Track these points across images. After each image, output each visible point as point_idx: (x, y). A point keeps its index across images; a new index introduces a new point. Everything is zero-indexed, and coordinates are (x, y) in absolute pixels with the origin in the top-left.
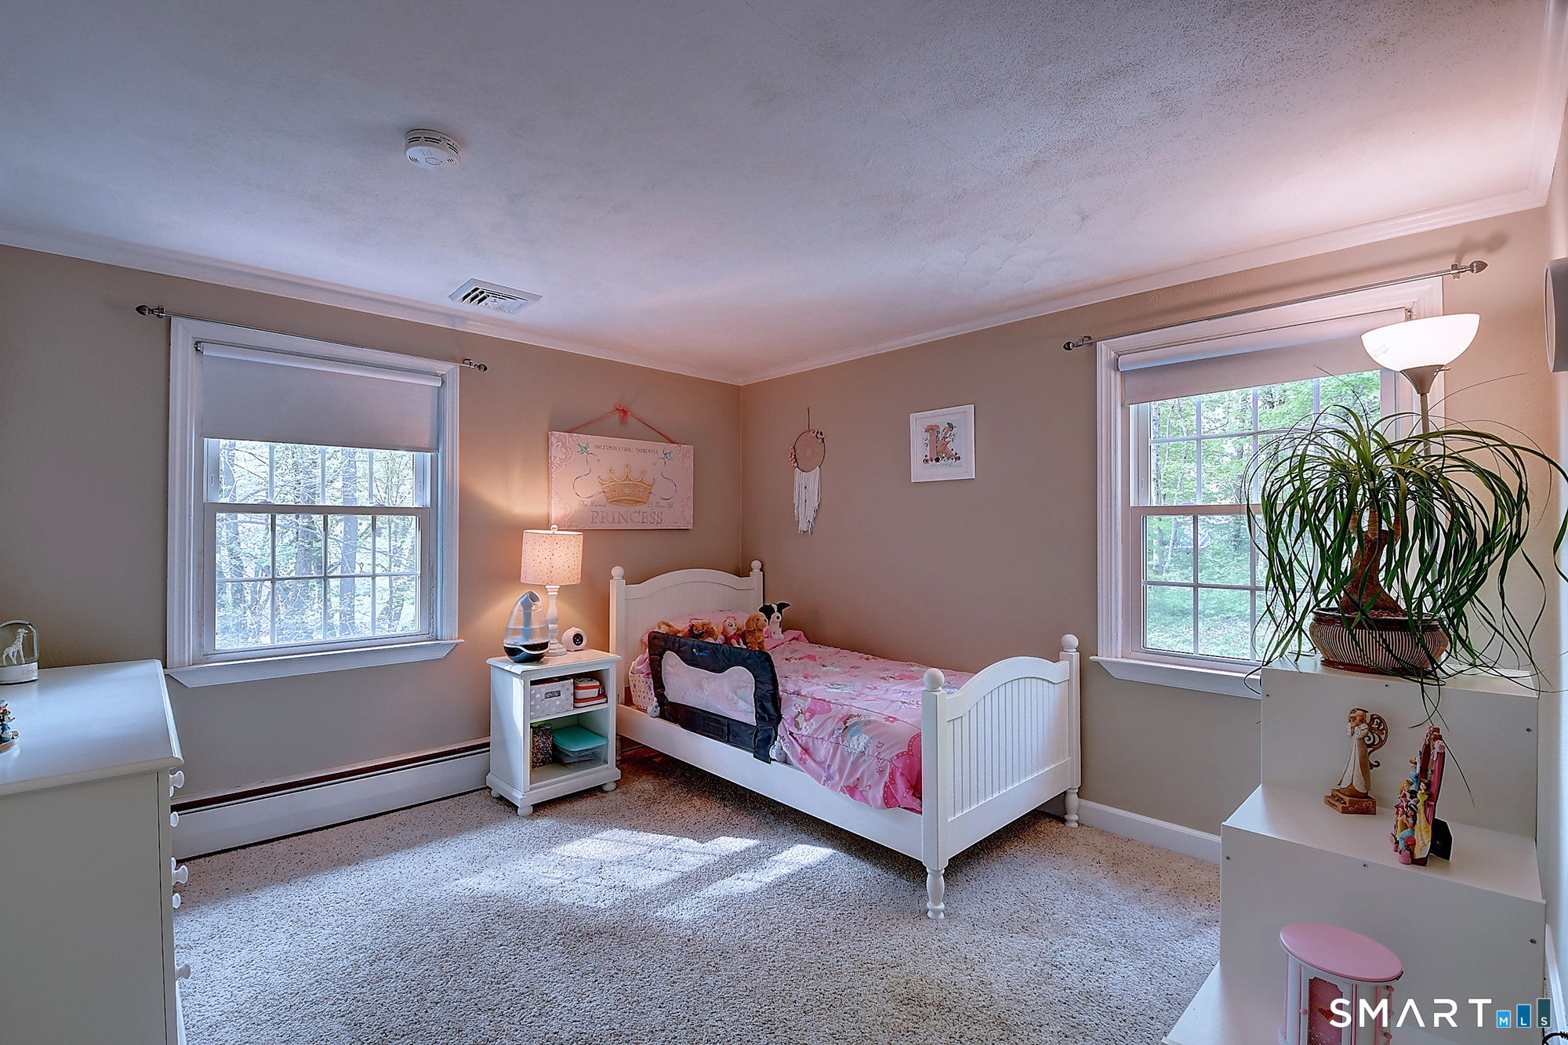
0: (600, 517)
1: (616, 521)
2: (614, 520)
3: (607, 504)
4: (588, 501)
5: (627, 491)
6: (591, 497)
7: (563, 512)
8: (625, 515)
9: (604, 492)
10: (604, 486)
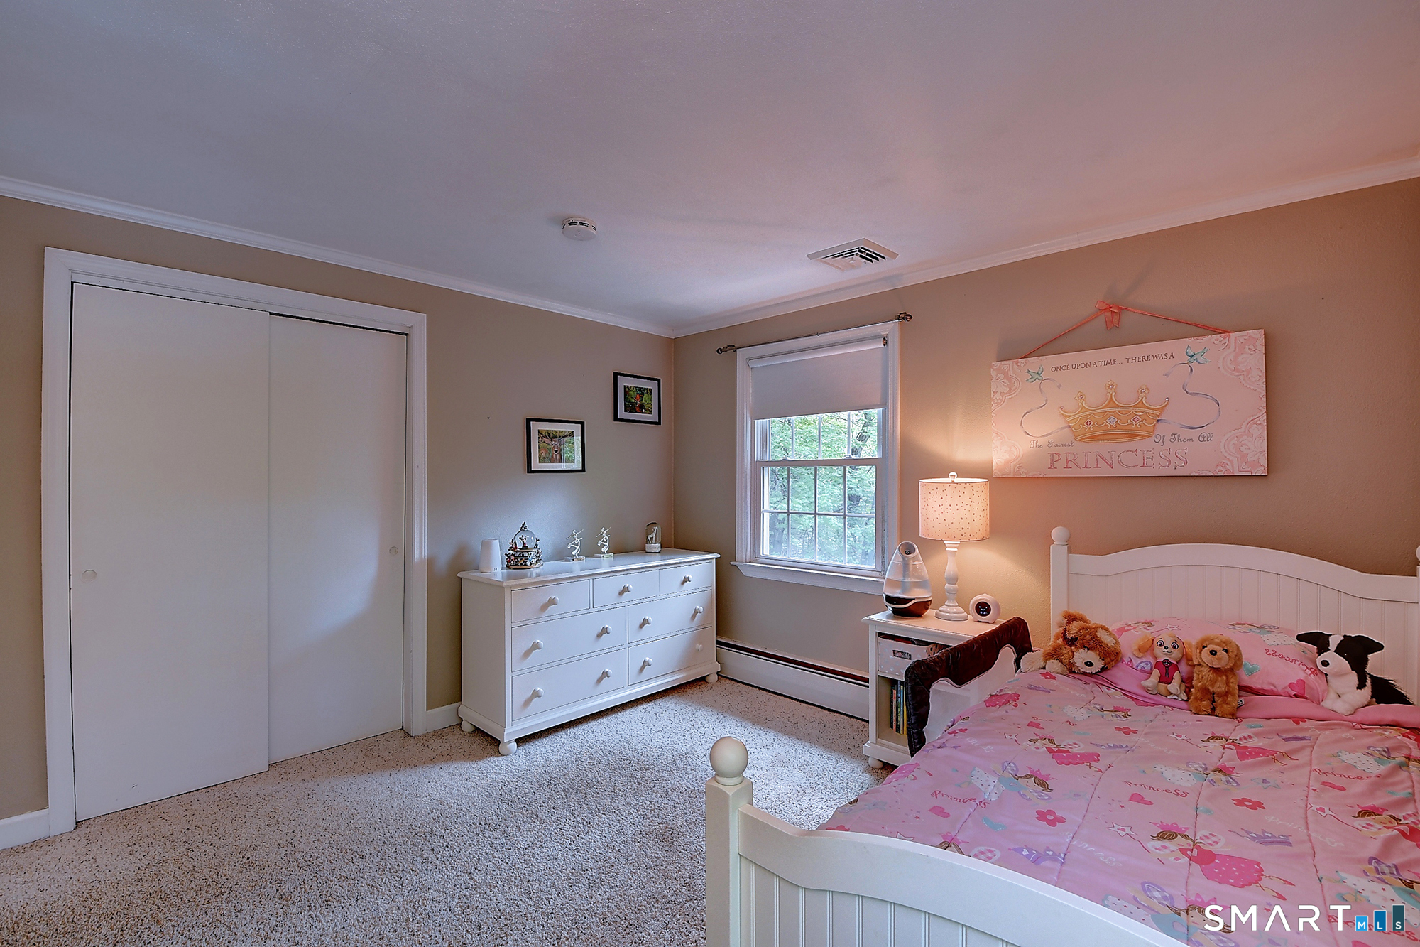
0: (1063, 460)
1: (1092, 463)
2: (1087, 463)
3: (1075, 443)
4: (1043, 441)
5: (1111, 421)
6: (1050, 434)
7: (1007, 456)
8: (1108, 457)
9: (1069, 426)
10: (1068, 419)
